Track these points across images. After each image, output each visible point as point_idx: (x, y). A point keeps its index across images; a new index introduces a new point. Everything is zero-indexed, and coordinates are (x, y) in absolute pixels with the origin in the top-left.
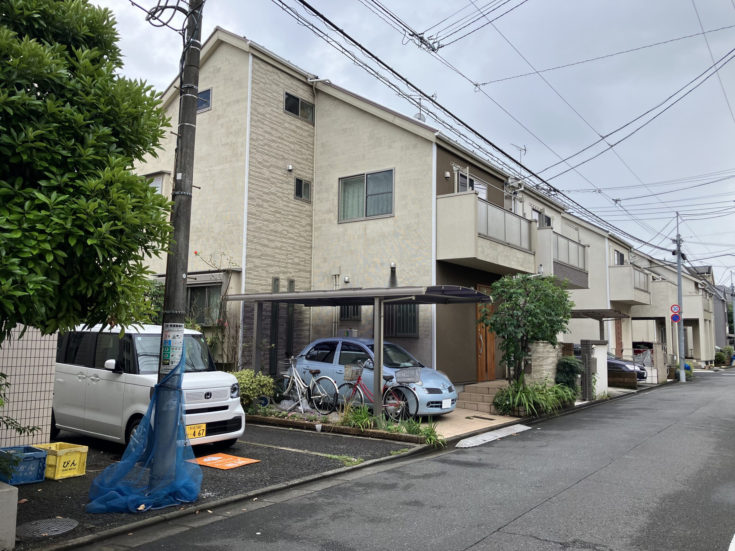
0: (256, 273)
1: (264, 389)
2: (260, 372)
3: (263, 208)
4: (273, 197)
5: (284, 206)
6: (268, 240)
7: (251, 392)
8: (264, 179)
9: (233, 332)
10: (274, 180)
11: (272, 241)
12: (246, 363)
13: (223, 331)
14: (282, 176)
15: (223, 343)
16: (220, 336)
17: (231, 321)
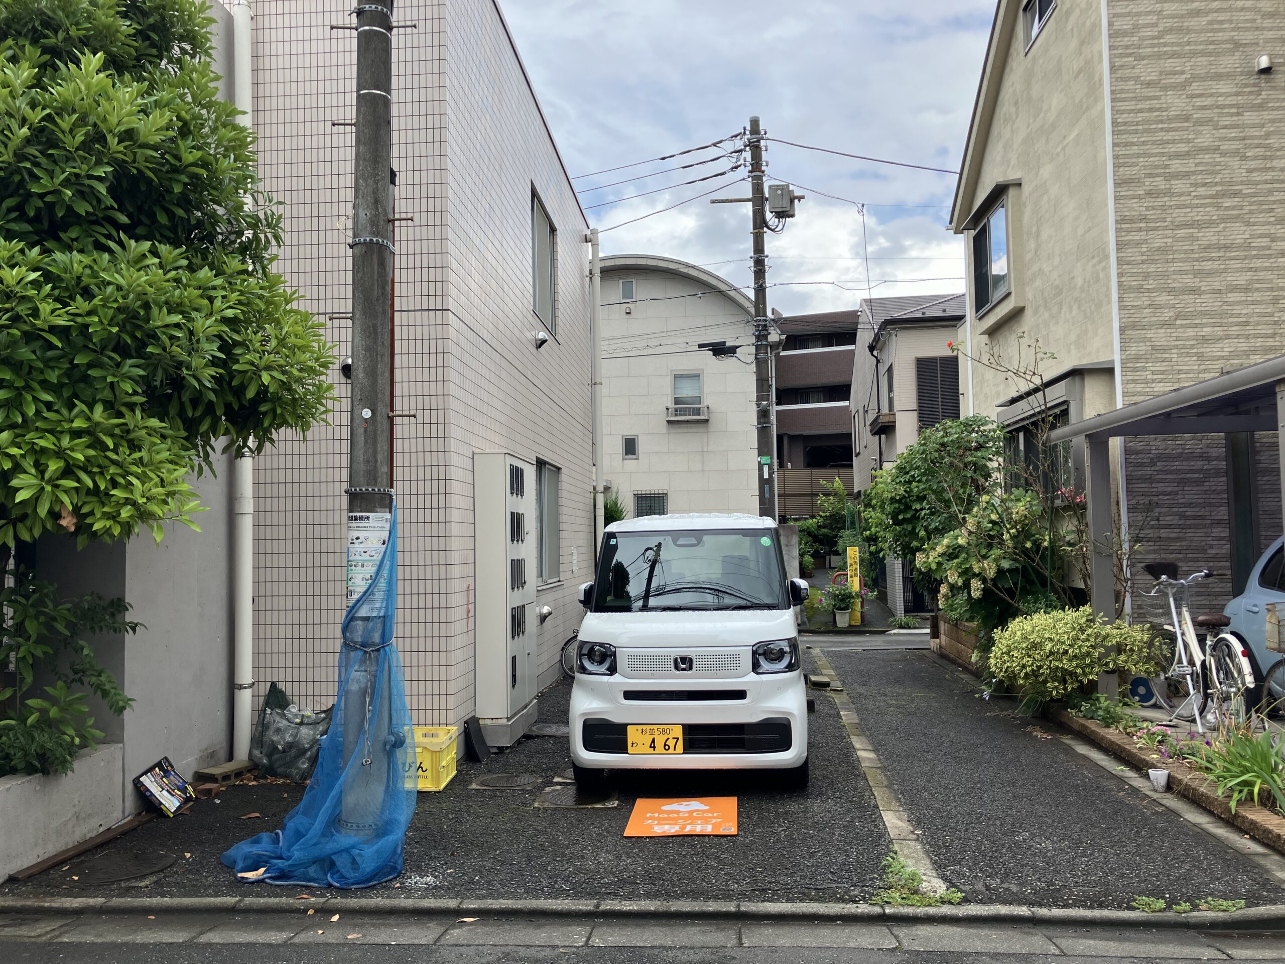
0: (1159, 367)
3: (1172, 195)
4: (1207, 158)
5: (1250, 171)
6: (1197, 273)
8: (1170, 120)
10: (1207, 114)
11: (1211, 273)
14: (1237, 94)
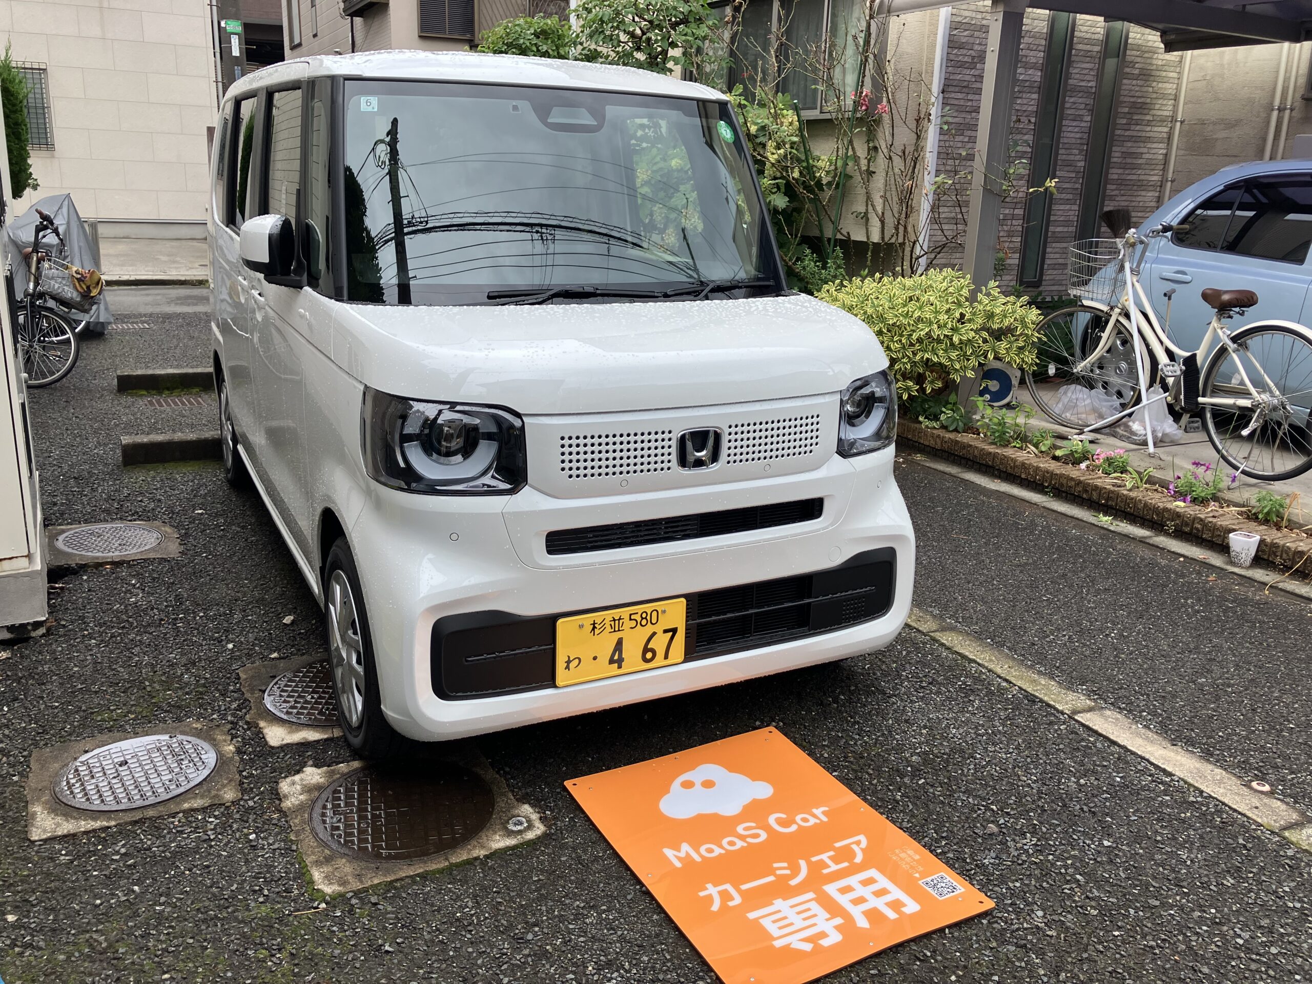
1: (1002, 346)
2: (992, 284)
7: (954, 355)
9: (904, 137)
12: (944, 246)
13: (871, 136)
15: (870, 173)
16: (861, 150)
17: (901, 97)
